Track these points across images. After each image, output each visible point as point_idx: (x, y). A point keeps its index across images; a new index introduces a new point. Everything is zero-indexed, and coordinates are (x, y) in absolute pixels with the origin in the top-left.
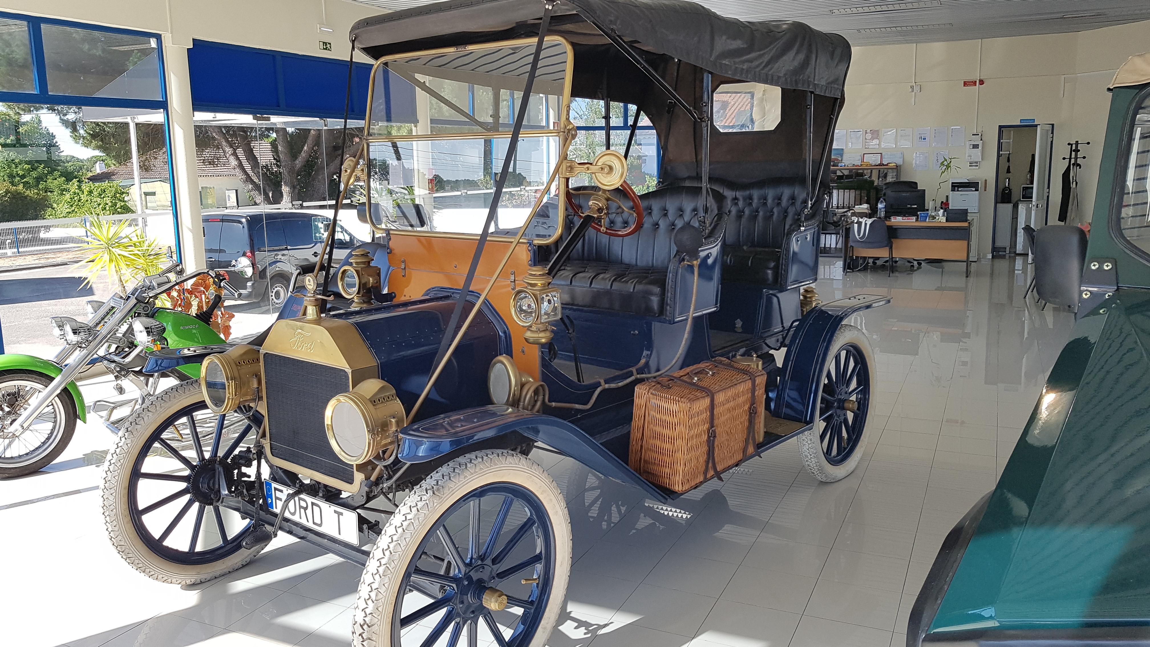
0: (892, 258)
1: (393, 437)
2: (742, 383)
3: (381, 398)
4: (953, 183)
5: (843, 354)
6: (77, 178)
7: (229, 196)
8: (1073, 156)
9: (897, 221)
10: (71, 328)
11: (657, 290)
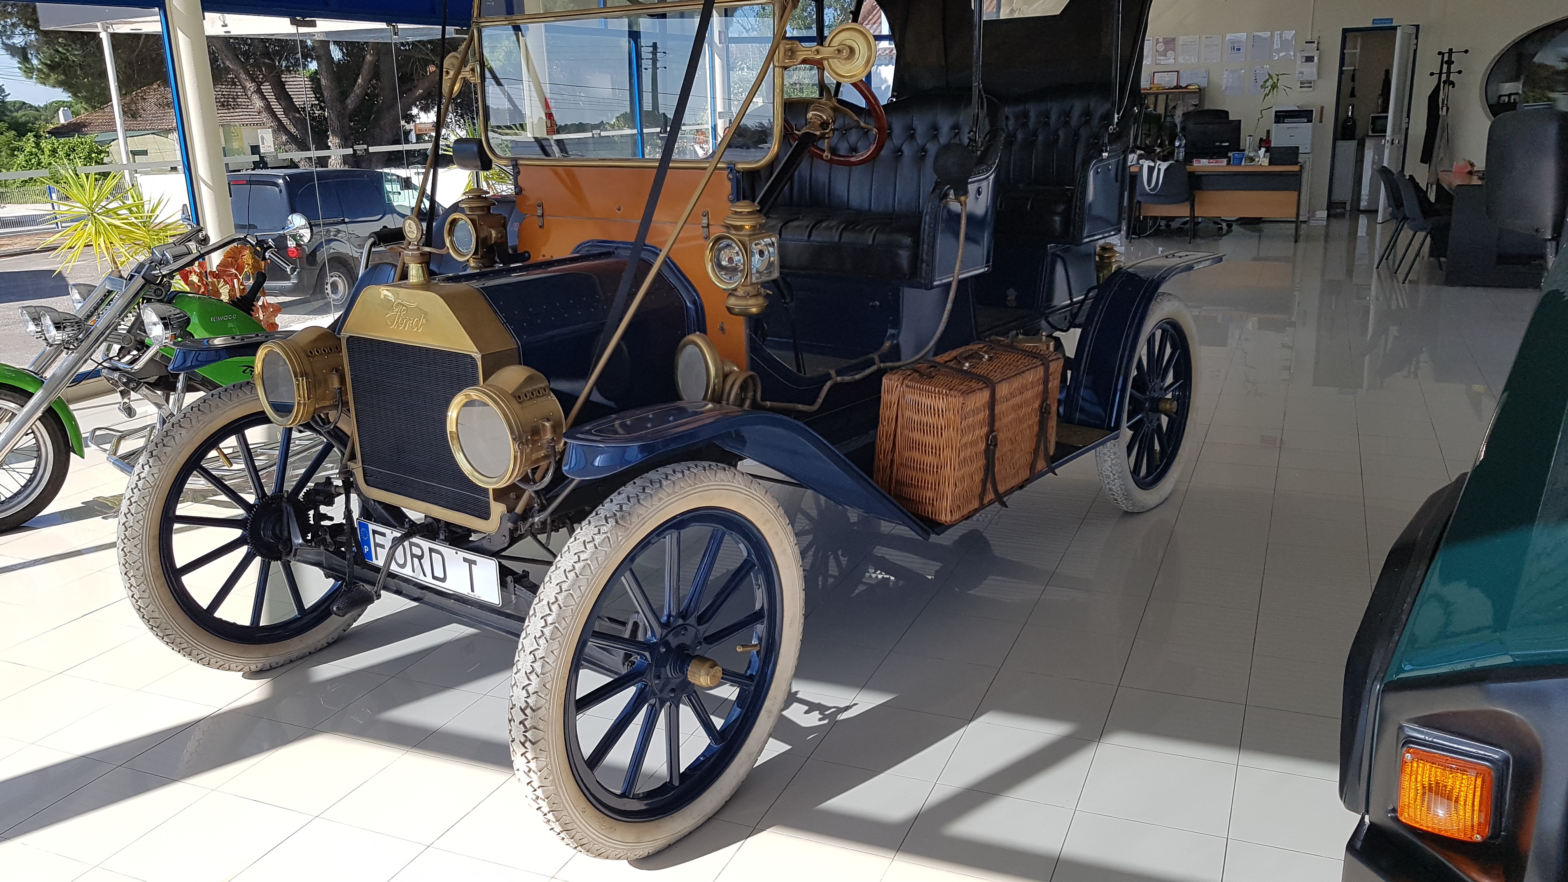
0: (1194, 217)
1: (547, 449)
2: (1032, 370)
3: (528, 392)
4: (1276, 112)
5: (1159, 333)
6: (33, 131)
7: (262, 138)
8: (1444, 70)
9: (1202, 165)
10: (52, 321)
11: (907, 241)
